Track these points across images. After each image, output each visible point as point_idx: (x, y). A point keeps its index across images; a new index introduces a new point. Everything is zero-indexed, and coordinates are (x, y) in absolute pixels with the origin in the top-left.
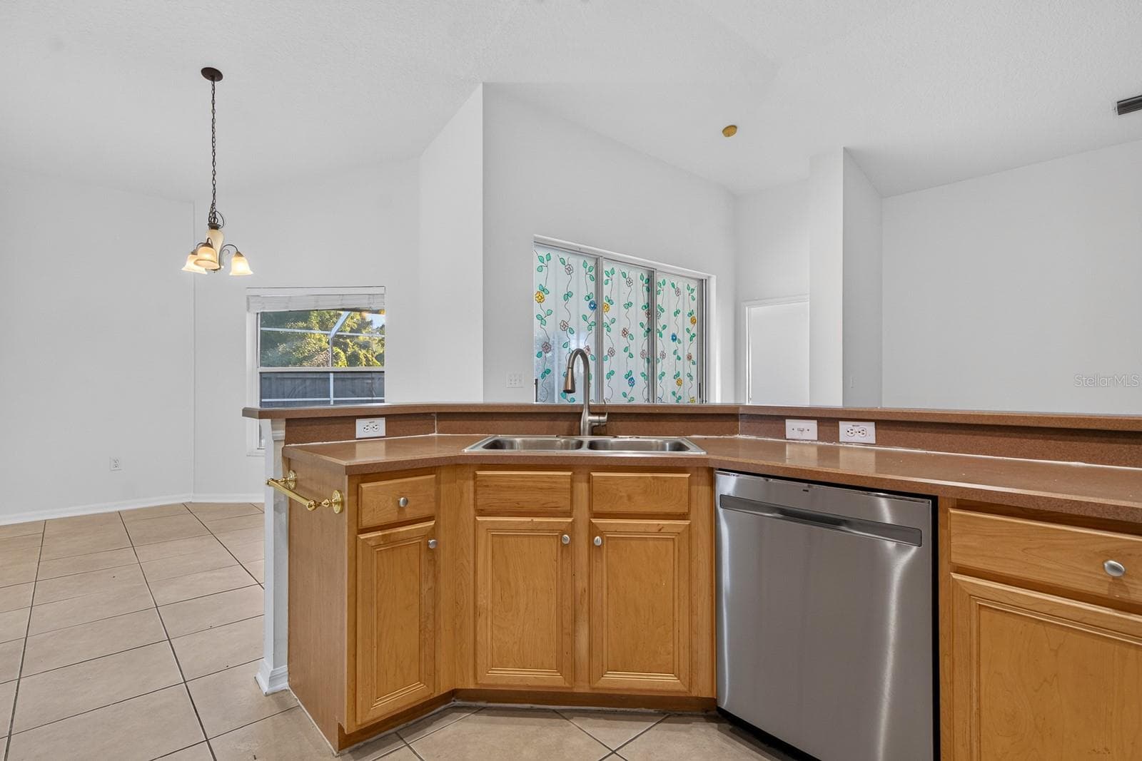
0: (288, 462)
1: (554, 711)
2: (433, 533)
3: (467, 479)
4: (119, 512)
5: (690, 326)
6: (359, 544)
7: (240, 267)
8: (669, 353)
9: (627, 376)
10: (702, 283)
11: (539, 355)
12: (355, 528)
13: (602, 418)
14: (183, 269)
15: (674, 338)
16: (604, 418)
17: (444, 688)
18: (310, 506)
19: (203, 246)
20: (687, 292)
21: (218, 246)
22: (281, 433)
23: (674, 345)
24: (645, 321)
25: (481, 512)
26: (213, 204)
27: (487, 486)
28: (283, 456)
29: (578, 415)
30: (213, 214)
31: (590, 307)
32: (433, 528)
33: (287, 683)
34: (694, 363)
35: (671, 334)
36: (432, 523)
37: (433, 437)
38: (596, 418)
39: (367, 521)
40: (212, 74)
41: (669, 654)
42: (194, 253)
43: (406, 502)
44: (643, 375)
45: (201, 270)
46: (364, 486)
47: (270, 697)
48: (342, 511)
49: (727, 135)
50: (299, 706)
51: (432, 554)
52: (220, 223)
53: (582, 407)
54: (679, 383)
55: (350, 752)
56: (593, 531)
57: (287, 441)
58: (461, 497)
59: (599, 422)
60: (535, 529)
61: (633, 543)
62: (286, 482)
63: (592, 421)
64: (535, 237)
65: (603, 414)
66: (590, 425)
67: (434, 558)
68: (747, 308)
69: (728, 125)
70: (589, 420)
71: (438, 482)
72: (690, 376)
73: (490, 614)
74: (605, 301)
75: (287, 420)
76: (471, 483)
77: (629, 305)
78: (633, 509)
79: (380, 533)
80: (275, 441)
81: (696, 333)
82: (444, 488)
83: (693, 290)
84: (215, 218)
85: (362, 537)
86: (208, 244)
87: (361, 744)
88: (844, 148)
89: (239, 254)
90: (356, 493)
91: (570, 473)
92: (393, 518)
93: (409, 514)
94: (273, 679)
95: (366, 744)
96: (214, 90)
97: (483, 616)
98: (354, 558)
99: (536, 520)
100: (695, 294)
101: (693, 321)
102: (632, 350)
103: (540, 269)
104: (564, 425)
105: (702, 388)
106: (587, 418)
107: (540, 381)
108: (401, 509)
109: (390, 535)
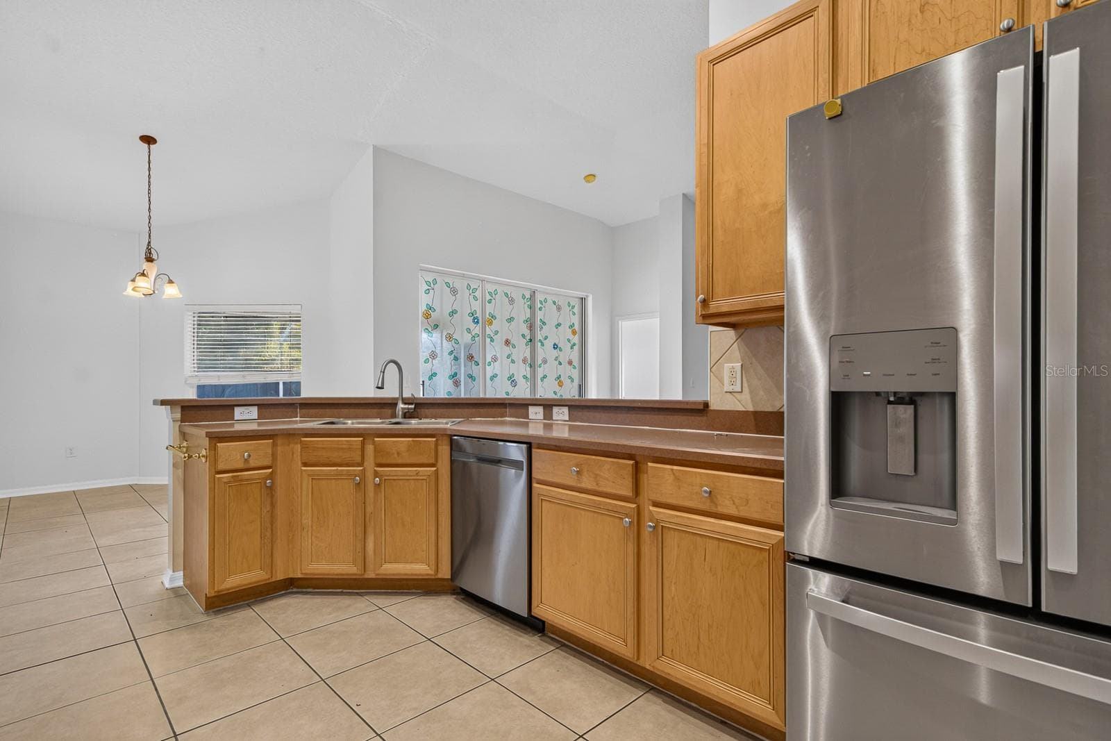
0: (184, 435)
1: (356, 593)
2: (271, 476)
3: (297, 443)
4: (74, 491)
5: (570, 336)
6: (216, 480)
7: (171, 291)
8: (551, 360)
9: (510, 378)
10: (583, 300)
11: (426, 361)
12: (213, 470)
13: (410, 406)
14: (124, 293)
15: (555, 347)
16: (413, 406)
17: (280, 576)
18: (185, 457)
19: (140, 276)
20: (568, 309)
21: (152, 275)
22: (178, 416)
23: (555, 353)
24: (527, 332)
25: (305, 465)
26: (149, 242)
27: (307, 447)
28: (180, 431)
29: (396, 404)
30: (149, 250)
31: (474, 322)
32: (271, 473)
33: (182, 583)
34: (575, 368)
35: (553, 343)
36: (271, 470)
37: (297, 421)
38: (407, 406)
39: (221, 466)
40: (149, 140)
41: (423, 551)
42: (133, 280)
43: (249, 456)
44: (525, 377)
45: (139, 295)
46: (218, 444)
47: (168, 591)
48: (206, 461)
49: (588, 181)
50: (187, 594)
51: (271, 489)
52: (155, 256)
53: (397, 399)
54: (561, 384)
55: (213, 612)
56: (376, 474)
57: (182, 420)
58: (293, 455)
59: (408, 408)
60: (340, 474)
61: (401, 482)
62: (180, 447)
63: (405, 409)
64: (421, 267)
65: (412, 404)
66: (402, 411)
67: (272, 493)
68: (620, 322)
69: (587, 174)
70: (402, 408)
71: (274, 445)
72: (570, 378)
73: (310, 528)
74: (488, 316)
75: (182, 407)
76: (299, 446)
77: (510, 320)
78: (400, 461)
79: (231, 475)
80: (173, 421)
81: (577, 342)
82: (279, 449)
83: (573, 307)
84: (150, 253)
85: (218, 476)
86: (143, 274)
87: (222, 608)
88: (683, 194)
89: (171, 282)
90: (213, 448)
91: (361, 439)
92: (241, 465)
93: (252, 464)
94: (172, 580)
95: (225, 609)
96: (149, 152)
97: (305, 530)
98: (212, 489)
99: (339, 468)
100: (576, 310)
101: (574, 333)
102: (514, 357)
103: (427, 292)
104: (389, 411)
105: (582, 388)
106: (401, 405)
107: (427, 383)
108: (246, 461)
109: (238, 476)
